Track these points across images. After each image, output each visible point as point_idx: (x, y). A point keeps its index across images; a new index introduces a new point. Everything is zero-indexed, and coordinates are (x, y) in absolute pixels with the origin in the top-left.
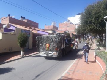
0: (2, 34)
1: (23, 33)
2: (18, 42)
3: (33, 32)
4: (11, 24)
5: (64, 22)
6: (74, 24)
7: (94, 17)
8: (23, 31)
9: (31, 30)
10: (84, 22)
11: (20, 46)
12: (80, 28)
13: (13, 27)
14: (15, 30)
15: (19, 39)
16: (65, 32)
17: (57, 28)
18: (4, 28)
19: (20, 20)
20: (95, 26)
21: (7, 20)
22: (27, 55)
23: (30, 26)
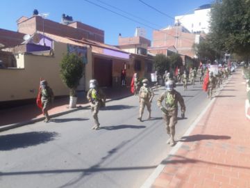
0: (23, 56)
1: (70, 54)
2: (62, 75)
3: (93, 51)
4: (42, 33)
8: (70, 48)
9: (88, 46)
11: (68, 85)
13: (47, 41)
14: (53, 47)
15: (63, 68)
16: (168, 51)
17: (149, 43)
18: (26, 42)
19: (61, 25)
21: (30, 25)
22: (83, 105)
23: (85, 37)
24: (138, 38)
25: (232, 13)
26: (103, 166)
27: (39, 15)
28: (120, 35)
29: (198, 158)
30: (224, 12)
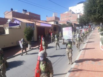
0: (8, 29)
3: (37, 24)
4: (15, 18)
5: (65, 12)
6: (75, 13)
7: (99, 6)
8: (27, 24)
10: (88, 11)
11: (27, 40)
13: (17, 21)
15: (25, 33)
16: (67, 22)
18: (8, 22)
20: (99, 15)
21: (10, 15)
22: (34, 48)
23: (33, 19)
24: (55, 18)
25: (92, 7)
27: (13, 11)
28: (47, 16)
29: (83, 69)
30: (89, 6)
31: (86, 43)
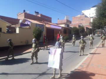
0: (18, 28)
1: (37, 28)
2: (33, 36)
3: (46, 26)
4: (26, 19)
6: (89, 17)
8: (37, 25)
9: (44, 24)
12: (95, 21)
13: (28, 22)
14: (30, 25)
16: (79, 25)
17: (70, 22)
18: (20, 23)
19: (34, 15)
21: (22, 16)
23: (44, 20)
24: (66, 20)
26: (47, 72)
27: (25, 12)
28: (58, 19)
31: (96, 48)
